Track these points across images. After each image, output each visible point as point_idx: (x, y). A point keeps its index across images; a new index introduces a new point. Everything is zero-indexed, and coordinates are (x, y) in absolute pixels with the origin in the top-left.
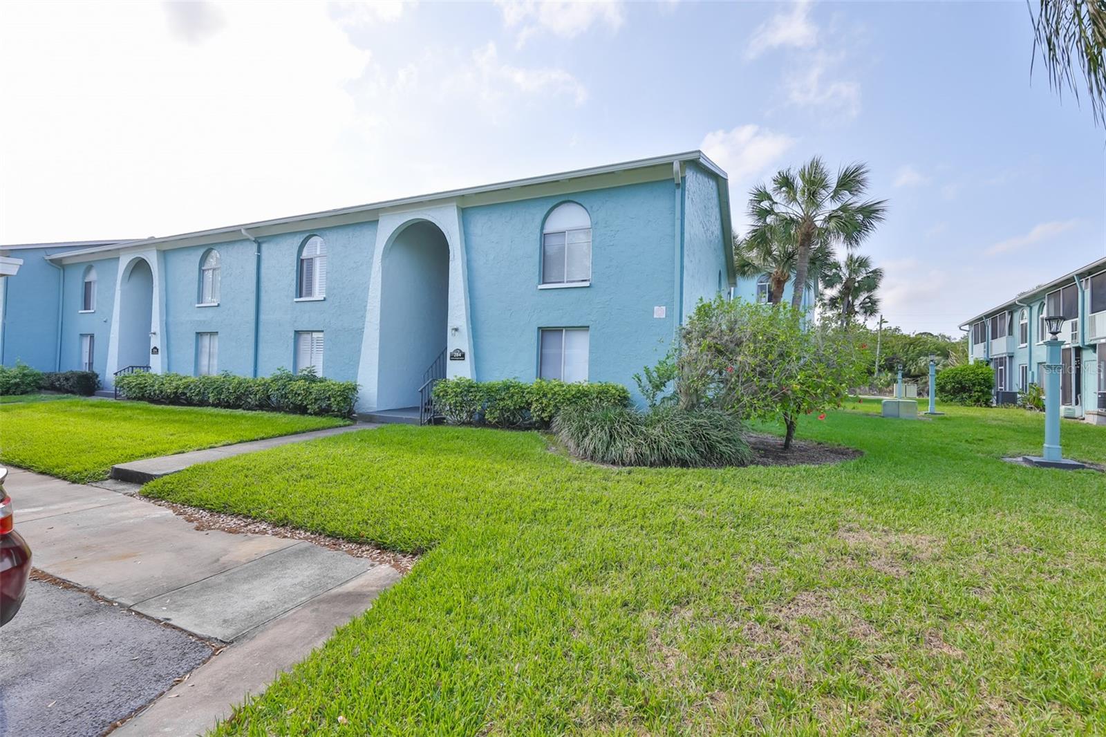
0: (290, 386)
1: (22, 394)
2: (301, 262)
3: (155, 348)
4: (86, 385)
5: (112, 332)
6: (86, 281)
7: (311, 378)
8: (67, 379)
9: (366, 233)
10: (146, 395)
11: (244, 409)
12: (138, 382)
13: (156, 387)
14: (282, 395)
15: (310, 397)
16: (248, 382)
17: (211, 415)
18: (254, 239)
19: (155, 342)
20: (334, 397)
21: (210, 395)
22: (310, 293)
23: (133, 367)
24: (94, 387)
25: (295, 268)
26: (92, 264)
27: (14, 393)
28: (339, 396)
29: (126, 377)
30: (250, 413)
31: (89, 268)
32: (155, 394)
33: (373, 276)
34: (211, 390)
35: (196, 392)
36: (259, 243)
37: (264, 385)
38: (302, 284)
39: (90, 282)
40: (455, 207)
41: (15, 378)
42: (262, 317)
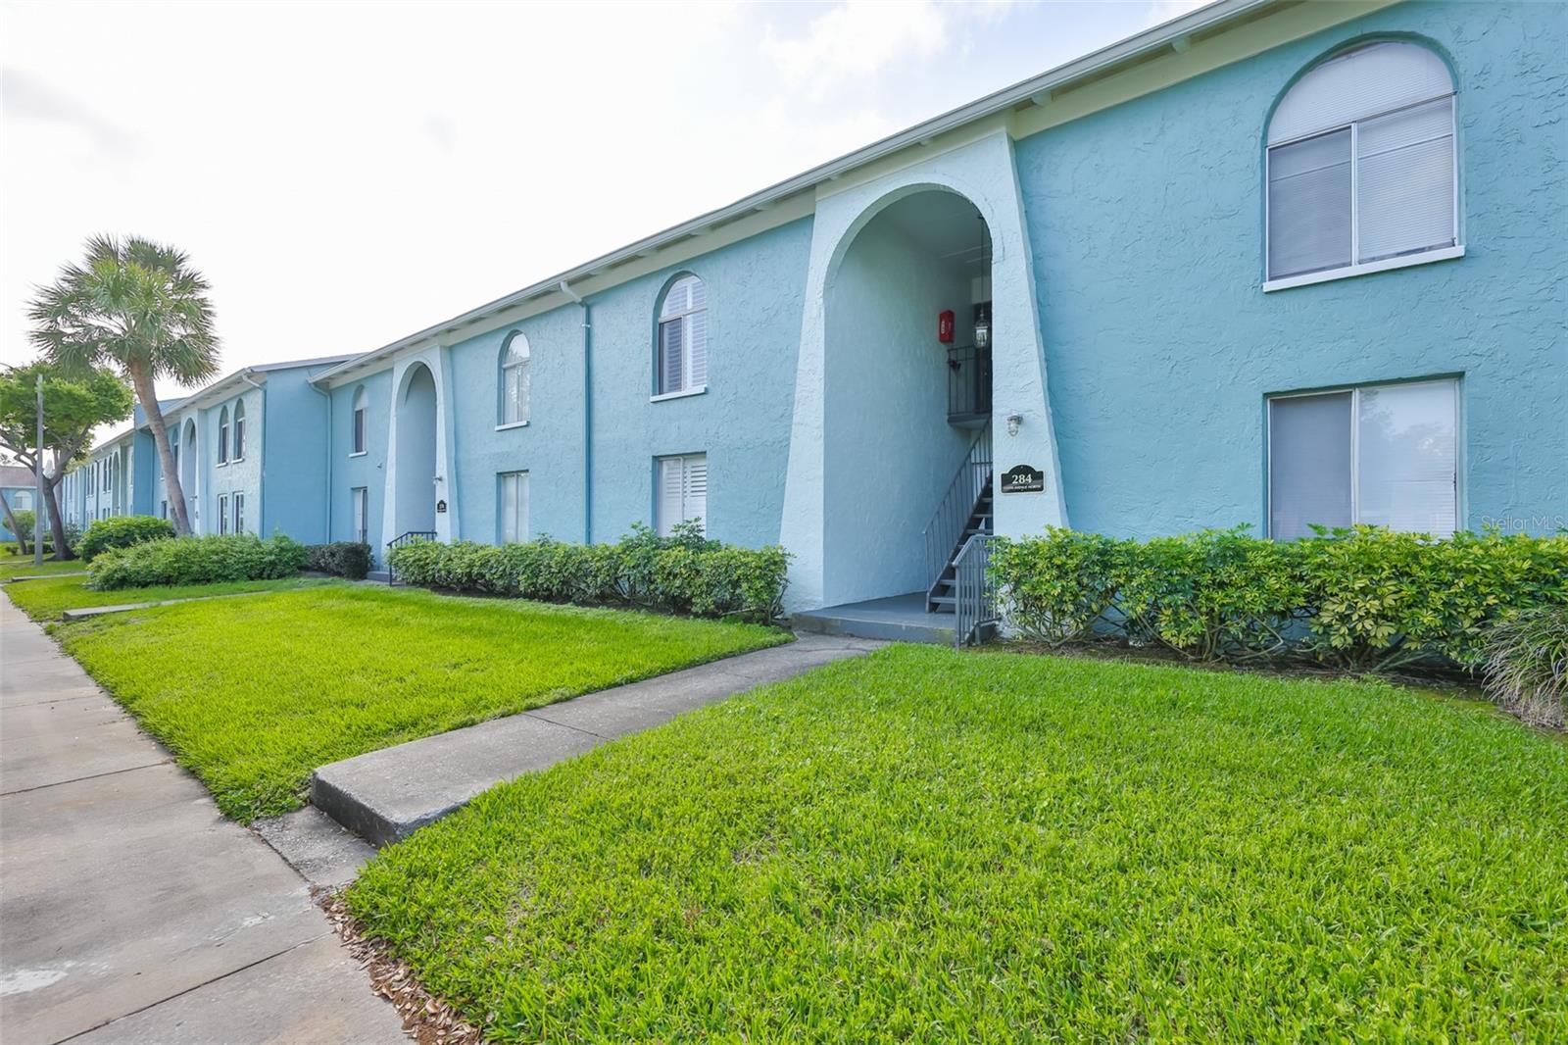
0: (658, 558)
1: (278, 578)
2: (659, 328)
3: (442, 502)
4: (356, 563)
5: (387, 482)
6: (357, 409)
7: (698, 545)
8: (333, 555)
9: (786, 248)
10: (429, 579)
11: (577, 604)
12: (417, 557)
13: (441, 565)
14: (643, 578)
15: (699, 581)
16: (582, 554)
17: (524, 617)
18: (580, 300)
19: (442, 493)
20: (748, 580)
21: (520, 578)
22: (677, 385)
23: (412, 533)
24: (366, 566)
25: (651, 341)
26: (362, 383)
27: (269, 577)
28: (757, 578)
29: (402, 549)
30: (591, 613)
31: (360, 390)
32: (440, 577)
33: (805, 328)
34: (521, 568)
35: (499, 573)
36: (587, 304)
37: (610, 557)
38: (665, 370)
39: (361, 411)
40: (1005, 139)
41: (271, 553)
42: (597, 437)
